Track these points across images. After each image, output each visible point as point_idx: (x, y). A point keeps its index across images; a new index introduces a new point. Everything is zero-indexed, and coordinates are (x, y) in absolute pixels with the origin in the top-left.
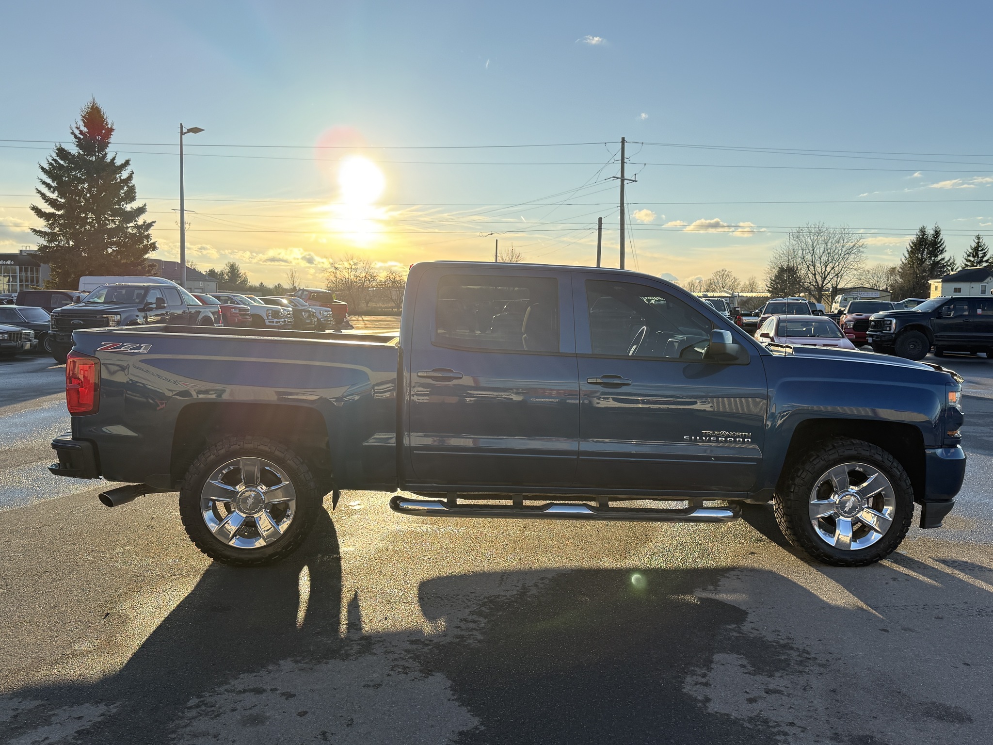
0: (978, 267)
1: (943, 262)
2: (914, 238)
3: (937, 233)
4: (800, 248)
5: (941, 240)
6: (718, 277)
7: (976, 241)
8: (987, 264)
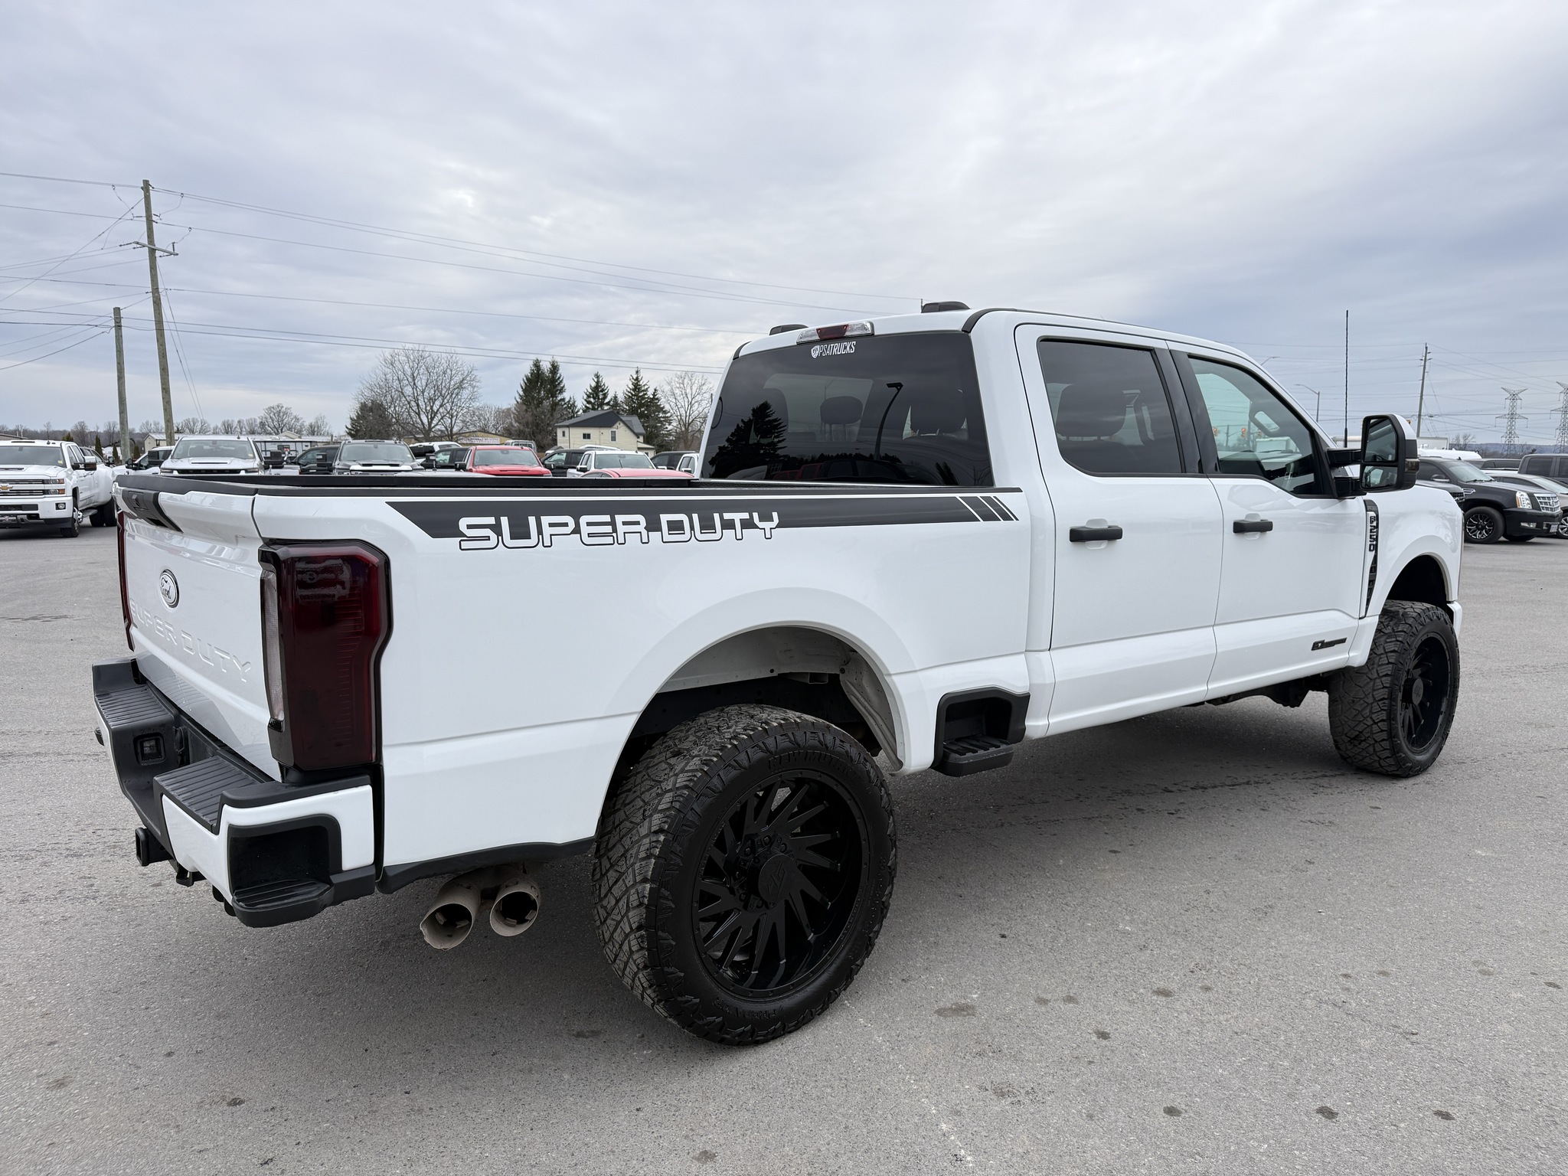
0: (599, 412)
1: (563, 403)
2: (528, 372)
3: (554, 368)
4: (395, 378)
5: (561, 376)
6: (271, 415)
7: (596, 380)
8: (608, 407)
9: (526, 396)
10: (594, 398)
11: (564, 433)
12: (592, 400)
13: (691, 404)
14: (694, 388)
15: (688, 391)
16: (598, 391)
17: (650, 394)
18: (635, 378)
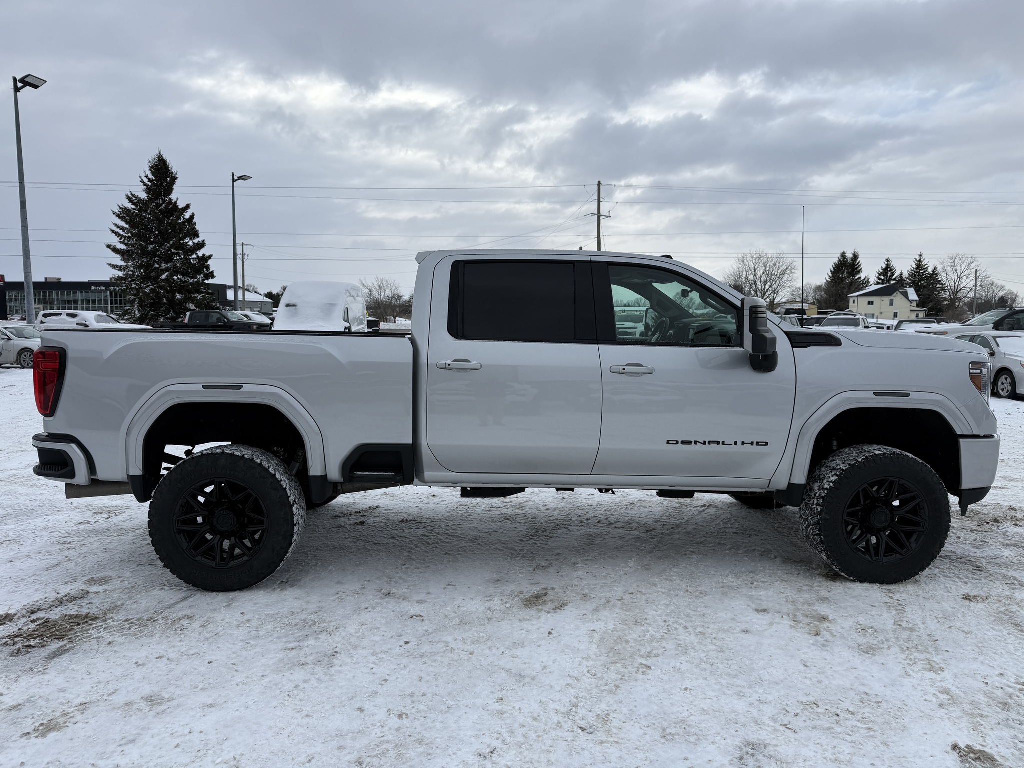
1: (860, 280)
2: (836, 261)
3: (856, 257)
4: (744, 270)
5: (859, 262)
8: (895, 282)
9: (833, 277)
10: (884, 276)
11: (854, 301)
12: (882, 277)
13: (960, 278)
14: (964, 266)
15: (959, 268)
16: (888, 270)
17: (930, 270)
18: (918, 260)
